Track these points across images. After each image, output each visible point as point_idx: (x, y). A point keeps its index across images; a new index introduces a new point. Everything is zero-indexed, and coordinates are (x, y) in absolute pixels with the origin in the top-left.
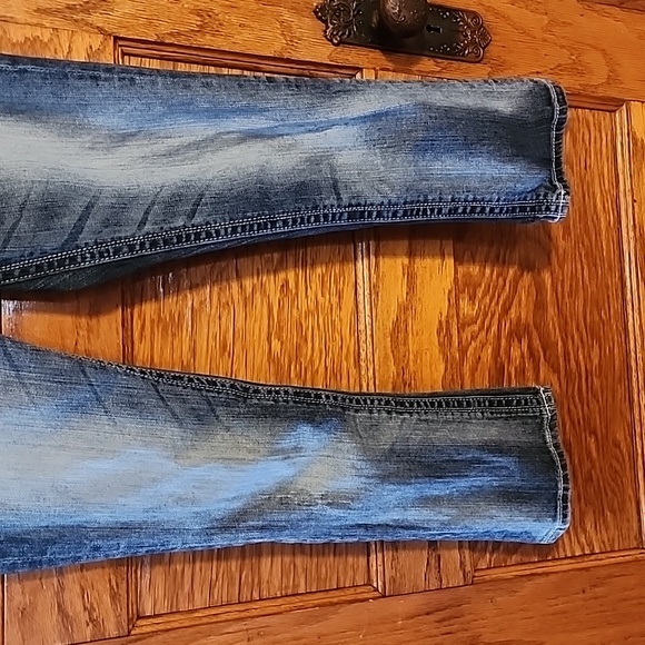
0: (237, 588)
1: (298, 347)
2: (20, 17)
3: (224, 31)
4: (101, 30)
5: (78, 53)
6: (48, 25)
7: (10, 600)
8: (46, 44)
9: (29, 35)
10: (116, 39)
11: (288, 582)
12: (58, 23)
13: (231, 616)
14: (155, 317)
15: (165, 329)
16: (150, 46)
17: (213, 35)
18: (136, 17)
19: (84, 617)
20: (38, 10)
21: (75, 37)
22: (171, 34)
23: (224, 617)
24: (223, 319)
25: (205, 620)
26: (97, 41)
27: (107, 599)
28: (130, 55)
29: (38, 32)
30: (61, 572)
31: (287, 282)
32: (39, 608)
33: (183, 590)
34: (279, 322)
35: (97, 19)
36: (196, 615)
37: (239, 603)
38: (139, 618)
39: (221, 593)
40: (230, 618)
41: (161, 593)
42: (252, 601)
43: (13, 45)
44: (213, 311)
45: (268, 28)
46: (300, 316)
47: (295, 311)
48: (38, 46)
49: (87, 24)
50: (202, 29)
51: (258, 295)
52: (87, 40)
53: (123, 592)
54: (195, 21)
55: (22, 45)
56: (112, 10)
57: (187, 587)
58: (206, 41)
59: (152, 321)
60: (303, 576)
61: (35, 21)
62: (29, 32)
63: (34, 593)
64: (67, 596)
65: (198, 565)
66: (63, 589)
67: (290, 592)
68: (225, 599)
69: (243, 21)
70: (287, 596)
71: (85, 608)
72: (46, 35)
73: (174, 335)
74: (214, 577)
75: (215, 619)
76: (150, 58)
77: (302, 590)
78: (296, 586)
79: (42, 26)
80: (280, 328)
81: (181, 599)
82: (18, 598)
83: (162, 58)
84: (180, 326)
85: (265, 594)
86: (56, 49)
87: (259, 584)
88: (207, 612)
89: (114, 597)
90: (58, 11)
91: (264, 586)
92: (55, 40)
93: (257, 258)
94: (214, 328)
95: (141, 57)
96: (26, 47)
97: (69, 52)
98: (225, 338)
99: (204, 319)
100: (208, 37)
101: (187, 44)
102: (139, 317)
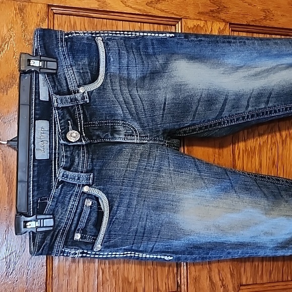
0: (281, 274)
2: (192, 16)
3: (275, 18)
4: (224, 20)
5: (215, 31)
6: (203, 19)
7: (190, 274)
8: (202, 28)
9: (195, 24)
10: (230, 24)
12: (207, 17)
13: (280, 287)
14: (244, 149)
15: (248, 154)
16: (243, 27)
17: (270, 20)
18: (238, 14)
19: (220, 283)
20: (199, 13)
21: (214, 24)
22: (253, 21)
23: (277, 288)
24: (273, 150)
25: (269, 288)
26: (222, 25)
27: (229, 276)
28: (234, 31)
29: (199, 22)
30: (210, 263)
32: (202, 279)
33: (258, 274)
35: (222, 16)
36: (265, 286)
37: (282, 281)
38: (241, 285)
39: (274, 276)
40: (280, 288)
41: (249, 275)
42: (288, 281)
43: (189, 29)
44: (269, 146)
48: (199, 29)
49: (218, 18)
50: (265, 18)
51: (288, 139)
52: (219, 25)
53: (235, 273)
54: (263, 14)
55: (192, 29)
56: (229, 11)
57: (260, 273)
58: (267, 23)
59: (243, 150)
61: (198, 18)
62: (196, 23)
63: (199, 271)
64: (213, 274)
65: (264, 263)
66: (211, 270)
68: (276, 279)
69: (283, 13)
71: (220, 280)
72: (202, 24)
73: (252, 157)
74: (271, 269)
75: (273, 288)
76: (242, 32)
79: (201, 20)
81: (258, 278)
82: (193, 273)
83: (247, 32)
84: (254, 153)
86: (206, 30)
87: (291, 273)
88: (269, 285)
89: (232, 275)
90: (207, 13)
92: (206, 26)
93: (288, 121)
94: (269, 154)
95: (239, 31)
96: (194, 29)
97: (211, 31)
98: (274, 159)
99: (265, 150)
100: (268, 21)
101: (259, 25)
102: (238, 149)
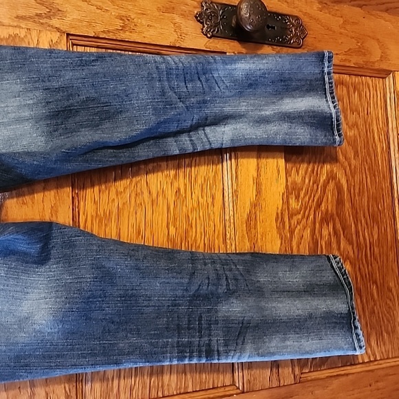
0: (148, 390)
1: (187, 232)
2: (6, 21)
3: (138, 29)
4: (58, 29)
5: (43, 43)
6: (24, 27)
8: (23, 39)
9: (12, 33)
10: (68, 35)
11: (181, 385)
12: (30, 25)
14: (94, 214)
15: (100, 221)
16: (90, 39)
17: (131, 32)
18: (81, 21)
20: (17, 17)
21: (42, 34)
22: (104, 32)
24: (138, 214)
26: (55, 36)
28: (77, 45)
29: (17, 31)
30: (33, 385)
31: (179, 189)
33: (113, 392)
34: (174, 215)
35: (55, 22)
39: (137, 393)
41: (98, 395)
42: (158, 398)
43: (1, 39)
44: (132, 209)
45: (165, 27)
46: (188, 211)
47: (184, 208)
48: (17, 40)
49: (49, 26)
50: (123, 28)
51: (160, 198)
52: (49, 36)
53: (73, 395)
54: (119, 23)
55: (7, 39)
56: (66, 17)
57: (115, 390)
58: (126, 36)
59: (92, 216)
60: (191, 380)
61: (15, 24)
62: (11, 31)
63: (15, 397)
66: (34, 394)
67: (182, 391)
68: (140, 397)
69: (150, 23)
70: (180, 394)
72: (22, 33)
73: (106, 225)
74: (133, 383)
76: (90, 47)
77: (190, 390)
78: (186, 387)
79: (20, 27)
80: (175, 219)
81: (112, 398)
83: (98, 47)
84: (110, 219)
85: (166, 393)
86: (29, 42)
87: (162, 386)
90: (30, 17)
91: (166, 388)
92: (29, 36)
93: (160, 174)
94: (132, 220)
95: (85, 46)
96: (10, 41)
97: (38, 44)
98: (139, 227)
99: (126, 214)
100: (127, 33)
101: (115, 38)
102: (84, 214)
